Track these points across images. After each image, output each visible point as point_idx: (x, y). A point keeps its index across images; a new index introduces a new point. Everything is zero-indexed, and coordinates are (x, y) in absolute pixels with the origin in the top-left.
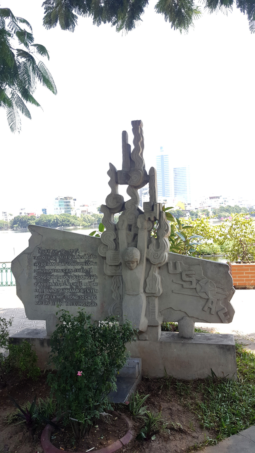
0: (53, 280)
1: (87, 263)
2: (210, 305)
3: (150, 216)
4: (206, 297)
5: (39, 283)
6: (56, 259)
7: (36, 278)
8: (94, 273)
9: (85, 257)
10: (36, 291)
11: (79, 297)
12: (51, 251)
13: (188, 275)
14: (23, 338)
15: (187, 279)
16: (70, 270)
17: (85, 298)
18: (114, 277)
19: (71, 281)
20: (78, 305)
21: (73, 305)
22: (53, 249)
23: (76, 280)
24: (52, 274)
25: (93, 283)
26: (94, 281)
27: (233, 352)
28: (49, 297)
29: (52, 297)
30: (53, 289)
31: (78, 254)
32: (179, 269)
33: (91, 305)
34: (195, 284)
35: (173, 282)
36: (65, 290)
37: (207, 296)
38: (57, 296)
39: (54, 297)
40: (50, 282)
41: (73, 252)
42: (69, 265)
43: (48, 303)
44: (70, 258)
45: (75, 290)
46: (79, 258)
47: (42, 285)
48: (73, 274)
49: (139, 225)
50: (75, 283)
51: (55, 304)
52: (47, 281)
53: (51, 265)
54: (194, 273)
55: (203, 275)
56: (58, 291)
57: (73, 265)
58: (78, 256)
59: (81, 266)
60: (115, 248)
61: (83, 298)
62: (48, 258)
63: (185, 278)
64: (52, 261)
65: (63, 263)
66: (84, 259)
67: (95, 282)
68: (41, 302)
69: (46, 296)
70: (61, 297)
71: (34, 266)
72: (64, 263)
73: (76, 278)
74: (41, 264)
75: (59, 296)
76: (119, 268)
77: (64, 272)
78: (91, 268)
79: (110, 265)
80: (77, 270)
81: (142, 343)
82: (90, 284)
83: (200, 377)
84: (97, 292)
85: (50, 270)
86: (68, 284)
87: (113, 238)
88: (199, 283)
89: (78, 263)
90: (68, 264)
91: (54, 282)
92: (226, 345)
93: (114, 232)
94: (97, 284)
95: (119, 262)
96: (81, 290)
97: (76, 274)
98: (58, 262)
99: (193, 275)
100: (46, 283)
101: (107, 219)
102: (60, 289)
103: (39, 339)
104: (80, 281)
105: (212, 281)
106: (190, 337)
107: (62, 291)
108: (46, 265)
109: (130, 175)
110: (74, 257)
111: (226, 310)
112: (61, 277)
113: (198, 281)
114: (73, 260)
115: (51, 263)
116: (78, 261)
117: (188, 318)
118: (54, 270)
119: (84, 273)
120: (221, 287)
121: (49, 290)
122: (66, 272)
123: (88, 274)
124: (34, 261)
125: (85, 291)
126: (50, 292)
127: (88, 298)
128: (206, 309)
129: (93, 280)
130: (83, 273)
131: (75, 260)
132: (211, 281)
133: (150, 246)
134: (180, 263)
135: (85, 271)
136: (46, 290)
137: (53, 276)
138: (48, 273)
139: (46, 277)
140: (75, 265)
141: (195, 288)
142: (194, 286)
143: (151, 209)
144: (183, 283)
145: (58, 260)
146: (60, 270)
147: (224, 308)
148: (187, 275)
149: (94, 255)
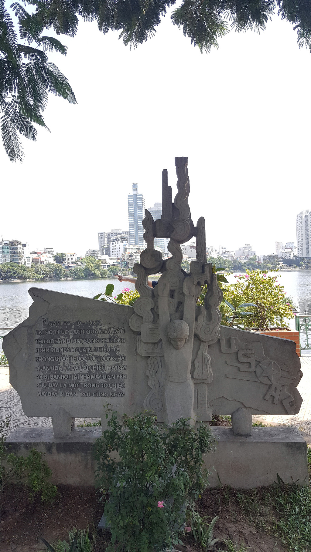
0: (64, 363)
1: (111, 339)
2: (273, 392)
3: (199, 280)
5: (44, 367)
6: (69, 334)
7: (39, 359)
8: (121, 353)
9: (109, 332)
10: (38, 377)
11: (100, 384)
12: (62, 323)
14: (21, 443)
15: (245, 360)
16: (89, 348)
17: (108, 386)
18: (151, 358)
19: (90, 363)
20: (98, 395)
21: (91, 395)
22: (65, 320)
23: (96, 362)
24: (63, 354)
25: (120, 367)
26: (121, 363)
27: (304, 451)
28: (58, 385)
29: (63, 386)
30: (63, 374)
31: (99, 327)
32: (234, 348)
33: (117, 395)
34: (255, 367)
35: (226, 363)
36: (80, 376)
37: (269, 381)
38: (69, 384)
39: (65, 386)
40: (59, 366)
41: (93, 325)
42: (87, 343)
43: (56, 394)
44: (89, 333)
45: (94, 376)
46: (102, 333)
47: (48, 369)
48: (92, 355)
49: (185, 291)
50: (95, 367)
51: (65, 395)
52: (55, 363)
53: (61, 342)
54: (253, 353)
55: (264, 355)
56: (70, 377)
57: (93, 342)
58: (100, 331)
59: (103, 343)
60: (152, 320)
61: (106, 386)
62: (57, 333)
63: (242, 359)
64: (62, 337)
65: (78, 340)
66: (108, 335)
67: (123, 365)
68: (45, 393)
69: (54, 384)
70: (75, 385)
71: (37, 343)
72: (80, 340)
73: (96, 359)
74: (47, 341)
75: (72, 384)
76: (158, 346)
77: (79, 352)
78: (118, 346)
79: (145, 343)
80: (99, 348)
82: (116, 368)
83: (263, 485)
84: (125, 377)
85: (60, 349)
86: (86, 368)
87: (150, 307)
88: (259, 365)
89: (100, 340)
90: (85, 341)
91: (66, 365)
93: (151, 300)
94: (125, 368)
95: (159, 339)
96: (103, 375)
97: (96, 354)
98: (71, 338)
99: (252, 355)
100: (53, 367)
101: (142, 283)
102: (73, 374)
103: (45, 444)
104: (102, 363)
105: (276, 363)
106: (248, 433)
107: (76, 377)
108: (55, 343)
109: (174, 226)
110: (94, 332)
111: (292, 399)
112: (76, 359)
113: (258, 362)
114: (93, 335)
115: (62, 339)
116: (99, 336)
117: (244, 409)
118: (66, 349)
119: (108, 352)
120: (287, 370)
121: (58, 376)
122: (83, 352)
123: (113, 354)
124: (37, 337)
125: (108, 377)
126: (59, 378)
127: (113, 386)
128: (268, 397)
129: (119, 362)
130: (106, 353)
131: (96, 335)
132: (274, 363)
133: (199, 318)
134: (235, 339)
135: (109, 350)
136: (53, 377)
137: (64, 357)
138: (57, 354)
139: (54, 359)
140: (95, 342)
141: (255, 372)
142: (253, 368)
143: (201, 271)
144: (239, 365)
145: (71, 336)
146: (74, 349)
147: (290, 396)
148: (244, 355)
149: (122, 329)
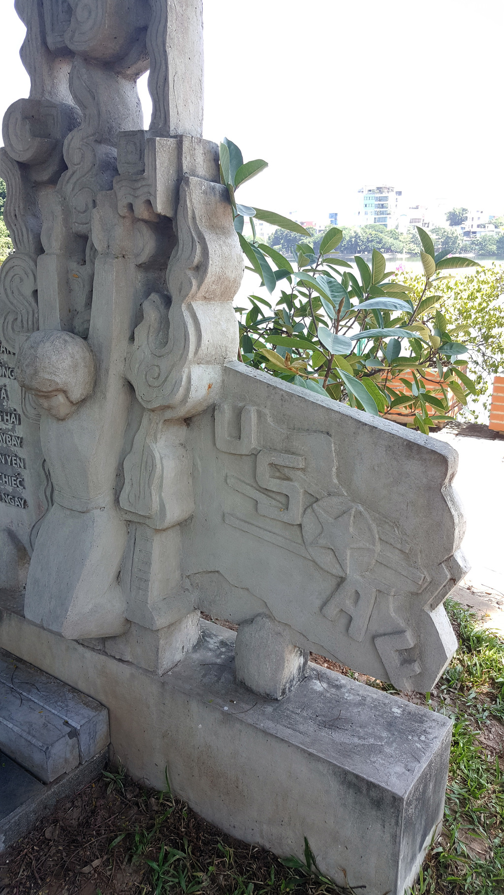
2: (349, 603)
4: (336, 570)
8: (11, 405)
13: (278, 467)
15: (274, 484)
25: (10, 438)
26: (13, 430)
27: (393, 821)
32: (252, 439)
33: (13, 501)
34: (301, 511)
37: (338, 566)
49: (97, 238)
54: (301, 466)
55: (335, 481)
63: (265, 476)
67: (15, 435)
78: (5, 386)
81: (113, 666)
82: (4, 438)
83: (267, 846)
84: (22, 465)
88: (313, 511)
92: (371, 785)
94: (18, 442)
99: (299, 473)
105: (365, 513)
106: (268, 692)
111: (410, 640)
113: (313, 500)
120: (399, 546)
127: (4, 479)
129: (10, 426)
132: (360, 513)
133: (137, 332)
134: (260, 415)
141: (300, 525)
142: (295, 514)
144: (258, 496)
148: (273, 466)
